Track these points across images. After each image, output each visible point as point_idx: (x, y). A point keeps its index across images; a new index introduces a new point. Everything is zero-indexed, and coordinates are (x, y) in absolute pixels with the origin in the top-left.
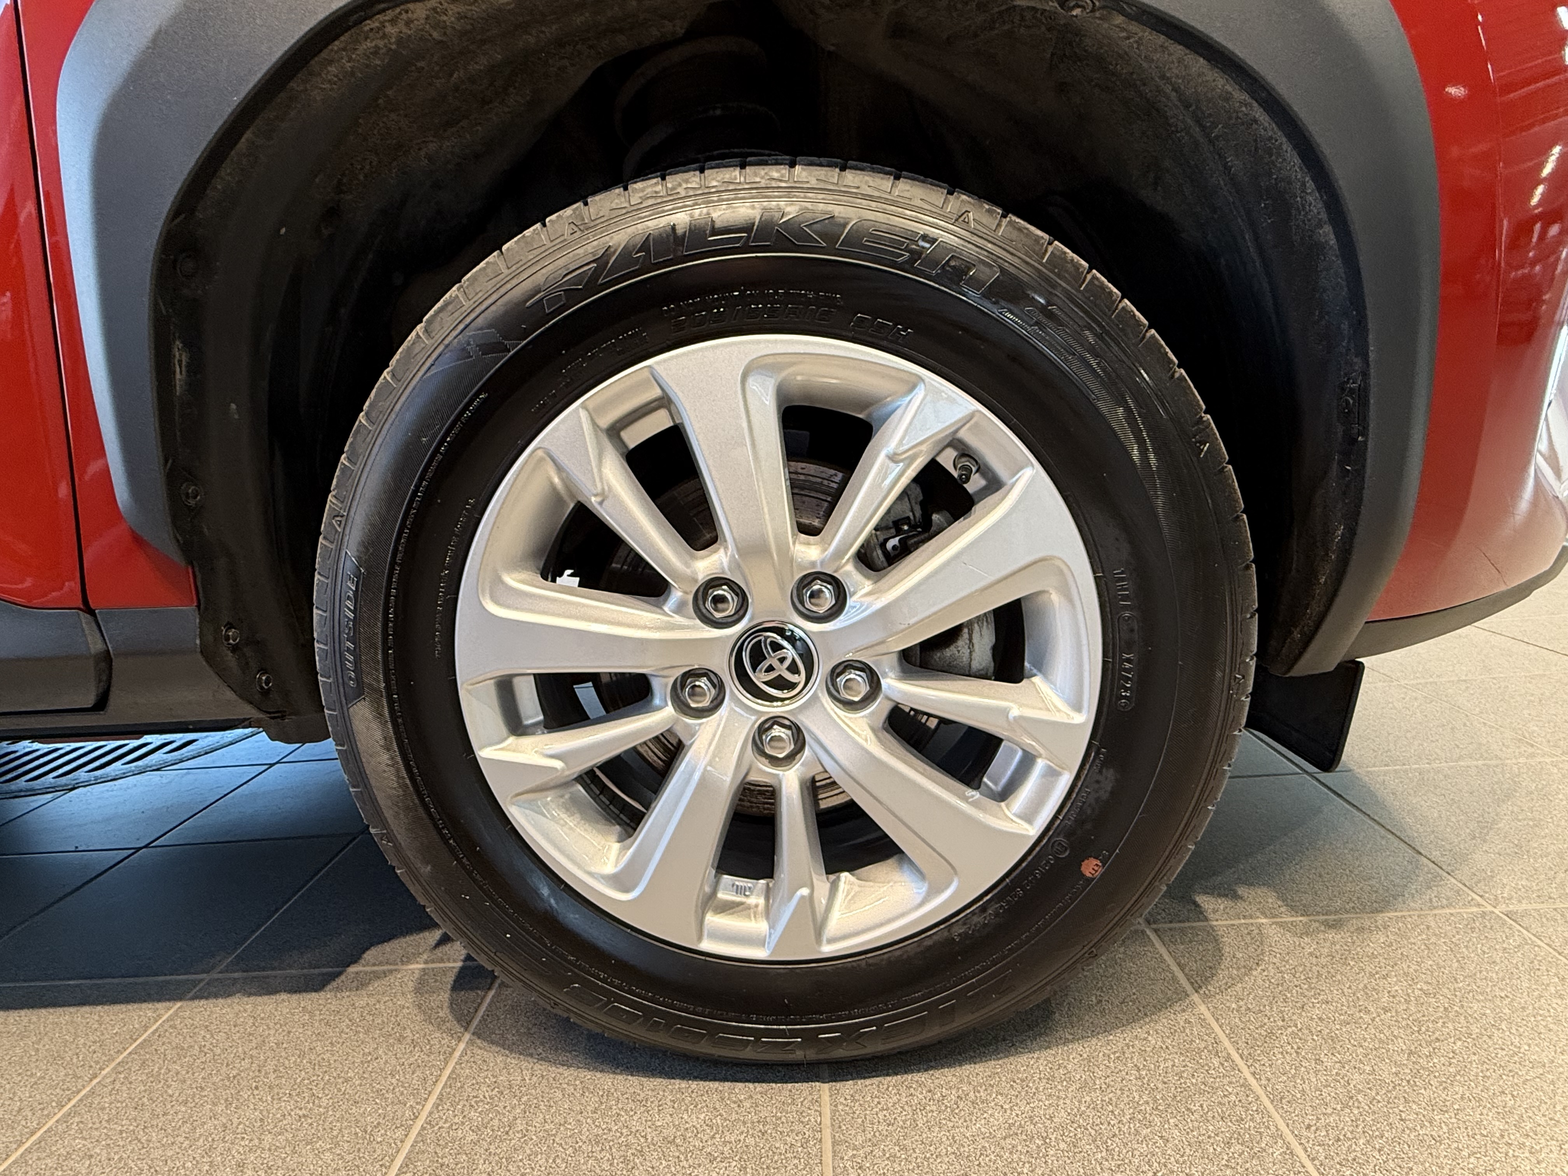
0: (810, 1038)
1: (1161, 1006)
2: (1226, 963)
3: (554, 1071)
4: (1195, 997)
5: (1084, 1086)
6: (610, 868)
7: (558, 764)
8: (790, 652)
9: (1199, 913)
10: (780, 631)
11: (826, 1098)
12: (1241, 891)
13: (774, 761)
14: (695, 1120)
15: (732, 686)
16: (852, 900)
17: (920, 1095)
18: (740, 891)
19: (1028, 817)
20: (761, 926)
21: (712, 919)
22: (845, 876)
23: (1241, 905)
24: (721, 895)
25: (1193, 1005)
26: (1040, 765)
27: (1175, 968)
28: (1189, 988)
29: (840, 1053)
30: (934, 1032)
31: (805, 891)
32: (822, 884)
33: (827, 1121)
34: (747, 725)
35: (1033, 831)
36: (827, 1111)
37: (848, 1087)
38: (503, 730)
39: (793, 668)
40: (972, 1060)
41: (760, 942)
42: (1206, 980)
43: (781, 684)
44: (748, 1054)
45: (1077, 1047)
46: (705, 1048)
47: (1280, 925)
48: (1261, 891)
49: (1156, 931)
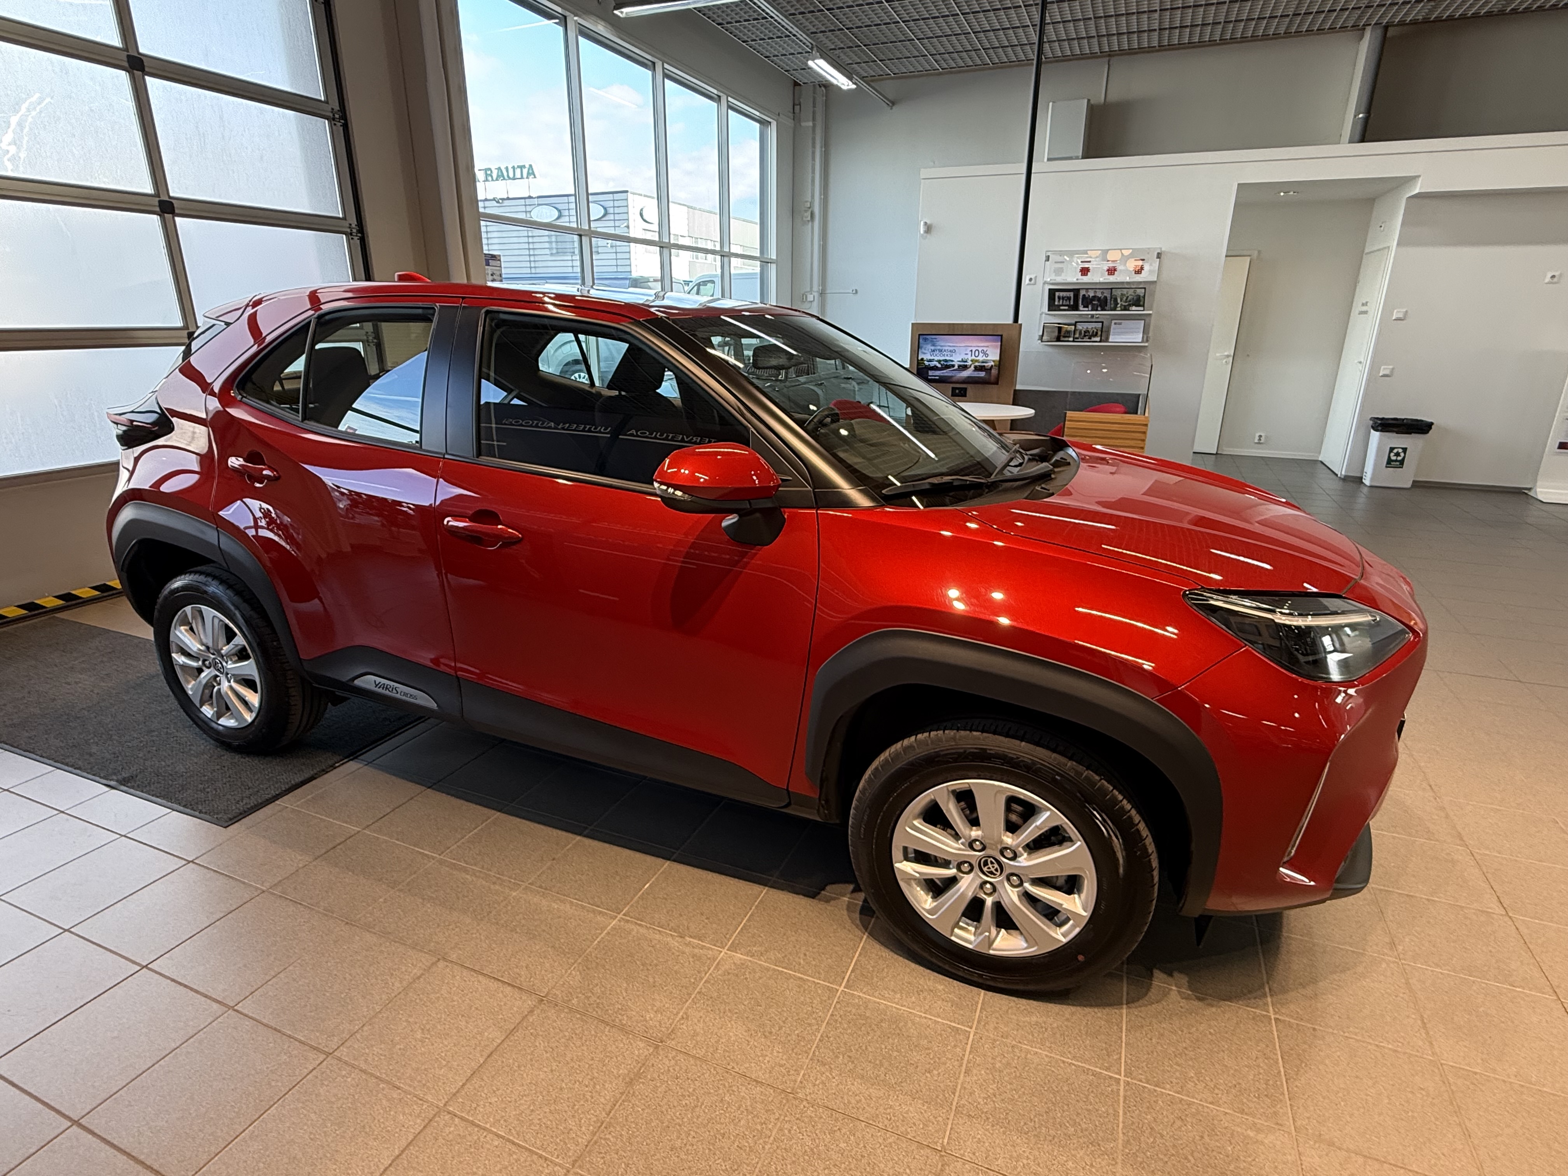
0: (981, 976)
1: (1110, 1005)
2: (1146, 998)
3: (896, 956)
4: (1125, 1006)
5: (1067, 1020)
6: (927, 907)
7: (917, 875)
8: (996, 866)
9: (1151, 976)
10: (994, 858)
11: (982, 994)
12: (1176, 974)
13: (986, 894)
14: (941, 987)
15: (976, 868)
16: (1003, 939)
17: (1012, 1004)
18: (967, 924)
19: (1064, 935)
20: (972, 938)
21: (956, 930)
22: (1003, 930)
23: (1170, 979)
24: (961, 924)
25: (1122, 1008)
26: (1071, 922)
27: (1125, 994)
28: (1125, 1002)
29: (989, 983)
30: (1021, 987)
31: (987, 934)
32: (994, 931)
33: (981, 1002)
34: (978, 882)
35: (1064, 940)
36: (981, 998)
37: (990, 994)
38: (902, 858)
39: (996, 870)
40: (1034, 1000)
41: (970, 943)
42: (1133, 1002)
43: (991, 873)
44: (960, 974)
45: (1072, 1008)
46: (947, 967)
47: (1179, 992)
48: (1182, 976)
49: (1128, 978)
